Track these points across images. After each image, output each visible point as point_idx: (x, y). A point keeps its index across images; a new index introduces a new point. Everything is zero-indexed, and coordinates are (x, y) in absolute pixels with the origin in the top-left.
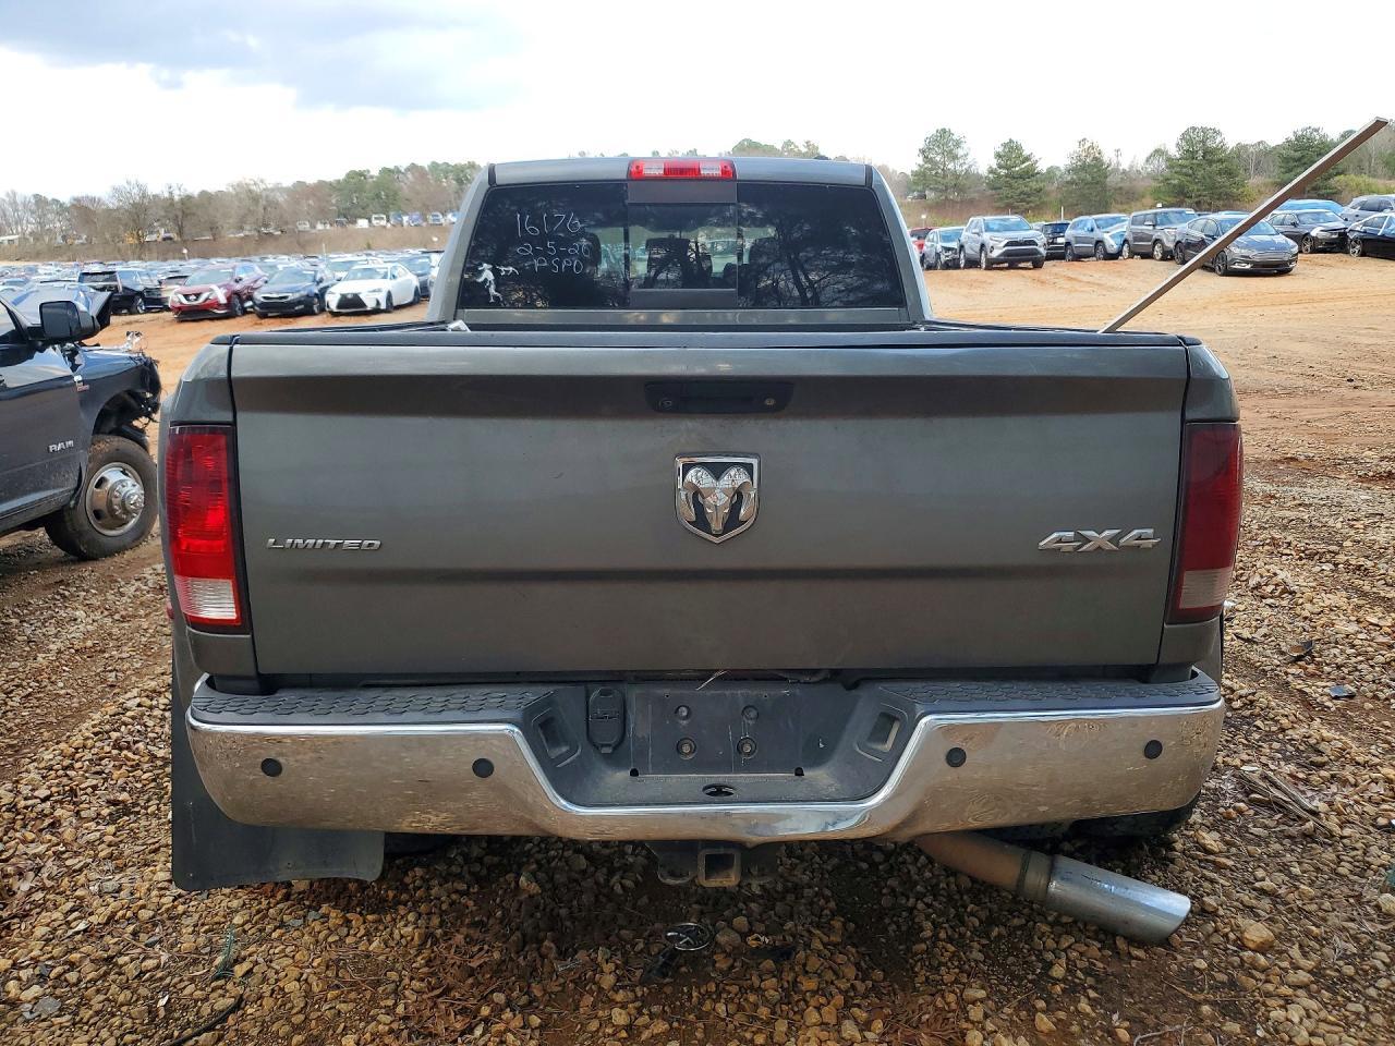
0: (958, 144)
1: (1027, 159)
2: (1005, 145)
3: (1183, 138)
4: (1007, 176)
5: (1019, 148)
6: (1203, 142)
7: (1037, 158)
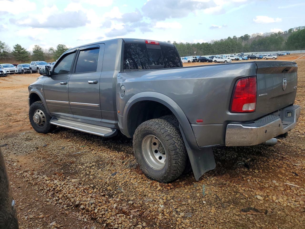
0: (3, 44)
1: (23, 49)
2: (16, 46)
3: (58, 47)
4: (18, 53)
5: (20, 46)
6: (62, 47)
7: (25, 49)
